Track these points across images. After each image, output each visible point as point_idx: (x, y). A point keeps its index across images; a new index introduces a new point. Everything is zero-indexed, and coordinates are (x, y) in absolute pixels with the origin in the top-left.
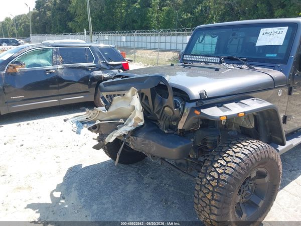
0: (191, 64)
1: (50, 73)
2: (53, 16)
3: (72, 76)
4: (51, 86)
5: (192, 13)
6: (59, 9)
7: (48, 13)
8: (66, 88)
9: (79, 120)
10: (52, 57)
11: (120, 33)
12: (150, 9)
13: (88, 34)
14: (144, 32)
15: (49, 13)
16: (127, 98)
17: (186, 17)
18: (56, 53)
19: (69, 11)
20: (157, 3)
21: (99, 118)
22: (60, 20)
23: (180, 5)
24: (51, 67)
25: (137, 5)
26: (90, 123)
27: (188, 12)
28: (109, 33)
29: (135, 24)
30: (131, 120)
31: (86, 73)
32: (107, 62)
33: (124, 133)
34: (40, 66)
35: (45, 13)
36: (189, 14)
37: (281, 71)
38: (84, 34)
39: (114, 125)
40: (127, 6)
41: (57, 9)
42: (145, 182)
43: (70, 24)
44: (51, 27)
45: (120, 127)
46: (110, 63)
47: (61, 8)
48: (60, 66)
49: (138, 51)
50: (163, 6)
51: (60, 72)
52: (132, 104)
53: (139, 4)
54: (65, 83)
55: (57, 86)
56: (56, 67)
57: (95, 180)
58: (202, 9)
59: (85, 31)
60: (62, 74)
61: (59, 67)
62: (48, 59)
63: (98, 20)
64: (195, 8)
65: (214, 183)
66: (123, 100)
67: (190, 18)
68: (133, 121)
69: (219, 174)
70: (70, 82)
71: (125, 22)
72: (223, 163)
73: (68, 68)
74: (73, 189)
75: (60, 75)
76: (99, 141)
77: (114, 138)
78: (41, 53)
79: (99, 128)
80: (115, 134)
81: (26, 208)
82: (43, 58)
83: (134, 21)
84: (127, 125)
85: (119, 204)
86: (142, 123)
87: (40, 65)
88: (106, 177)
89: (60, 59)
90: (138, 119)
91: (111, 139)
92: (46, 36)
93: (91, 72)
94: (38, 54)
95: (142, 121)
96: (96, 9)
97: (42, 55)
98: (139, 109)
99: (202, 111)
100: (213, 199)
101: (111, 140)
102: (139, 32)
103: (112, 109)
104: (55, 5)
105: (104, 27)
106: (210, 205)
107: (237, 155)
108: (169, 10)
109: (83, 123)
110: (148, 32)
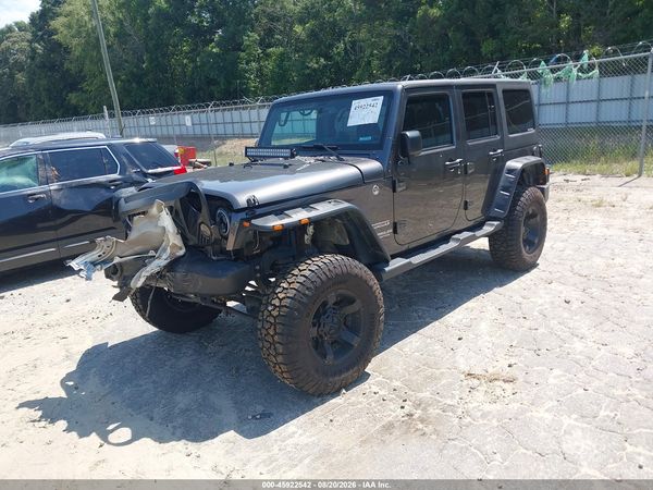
0: (264, 162)
1: (37, 199)
2: (31, 81)
3: (80, 203)
4: (40, 225)
5: (328, 58)
6: (43, 66)
7: (19, 76)
8: (71, 226)
9: (88, 260)
10: (36, 170)
11: (179, 109)
12: (242, 54)
13: (112, 116)
14: (228, 104)
15: (21, 78)
16: (153, 217)
17: (316, 66)
18: (44, 162)
19: (68, 70)
20: (254, 41)
21: (118, 253)
22: (48, 90)
23: (303, 41)
24: (37, 189)
25: (213, 48)
26: (105, 262)
27: (320, 55)
28: (157, 112)
29: (212, 88)
30: (165, 250)
31: (106, 194)
32: (145, 170)
33: (158, 269)
34: (15, 188)
35: (11, 76)
36: (322, 60)
37: (377, 160)
38: (103, 116)
39: (141, 261)
40: (193, 51)
41: (39, 68)
42: (209, 350)
43: (73, 98)
44: (28, 105)
45: (150, 263)
46: (150, 171)
47: (47, 64)
48: (54, 186)
49: (228, 142)
50: (269, 46)
51: (56, 196)
52: (160, 224)
53: (218, 45)
54: (69, 217)
55: (52, 223)
56: (46, 187)
57: (128, 360)
58: (346, 48)
59: (106, 110)
60: (61, 200)
61: (52, 188)
62: (29, 176)
63: (134, 85)
64: (331, 46)
65: (275, 313)
66: (147, 220)
67: (325, 66)
68: (169, 250)
69: (281, 300)
70: (78, 214)
71: (193, 84)
72: (285, 285)
73: (71, 187)
74: (91, 377)
75: (55, 202)
76: (121, 287)
77: (143, 280)
78: (14, 166)
79: (122, 271)
80: (143, 274)
81: (17, 408)
82: (18, 174)
83: (211, 82)
84: (159, 257)
85: (165, 382)
86: (182, 252)
87: (13, 187)
88: (146, 354)
89: (53, 172)
90: (174, 246)
91: (138, 282)
92: (20, 129)
93: (115, 190)
94: (9, 168)
95: (181, 249)
96: (126, 61)
97: (17, 169)
98: (171, 231)
99: (253, 221)
100: (276, 334)
101: (139, 284)
102: (218, 106)
103: (133, 236)
104: (33, 58)
105: (147, 99)
106: (273, 343)
107: (302, 273)
108: (282, 54)
109: (94, 264)
110: (235, 103)
